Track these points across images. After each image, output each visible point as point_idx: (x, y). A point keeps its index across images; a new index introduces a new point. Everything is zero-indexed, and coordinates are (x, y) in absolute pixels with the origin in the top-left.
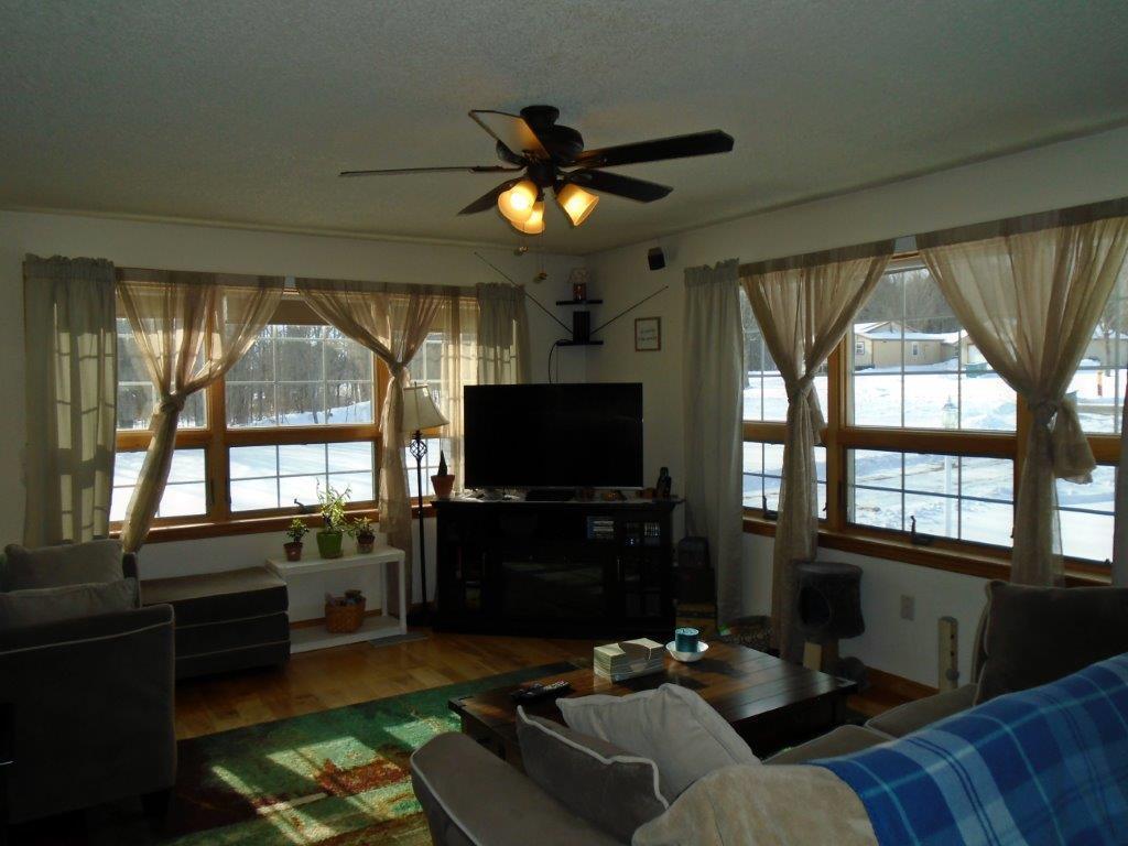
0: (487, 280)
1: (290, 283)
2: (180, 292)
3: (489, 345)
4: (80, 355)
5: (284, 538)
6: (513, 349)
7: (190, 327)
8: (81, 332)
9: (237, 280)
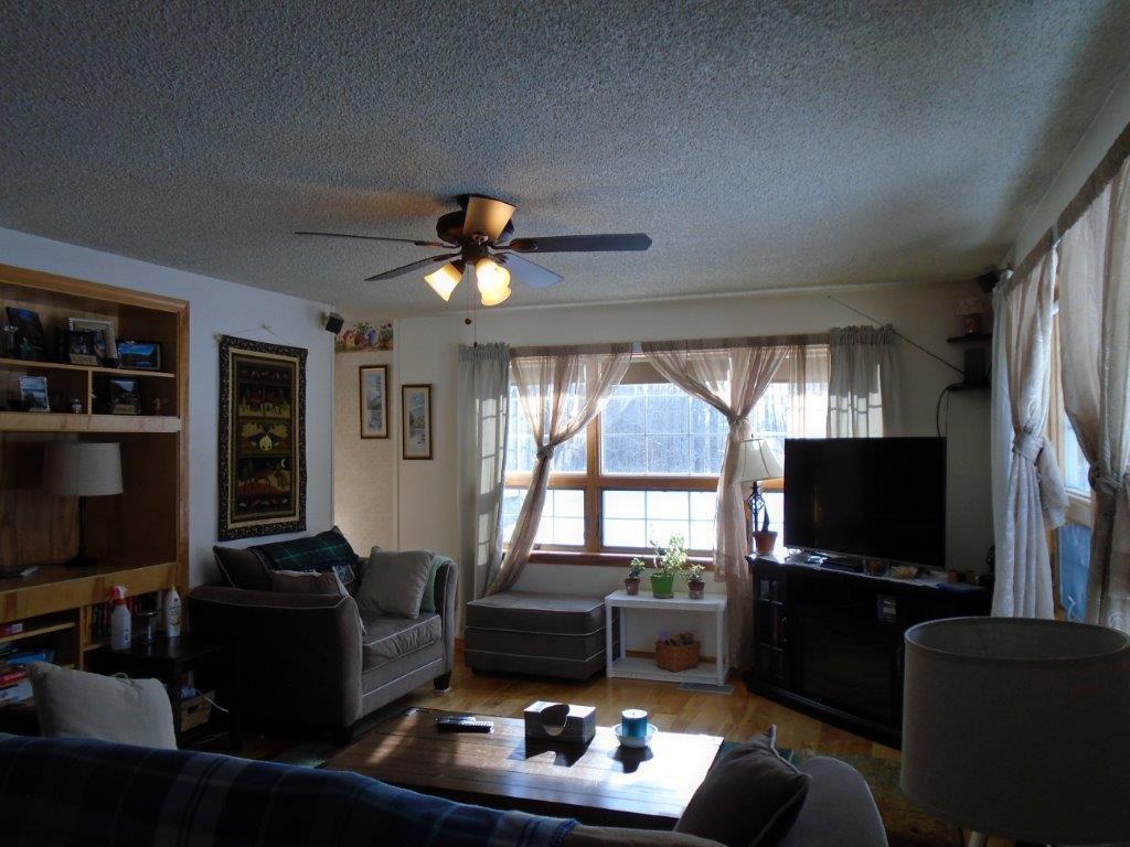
0: (843, 325)
1: (638, 346)
2: (553, 362)
3: (843, 394)
4: (484, 416)
5: (626, 573)
6: (876, 398)
7: (559, 389)
8: (487, 398)
9: (592, 349)
